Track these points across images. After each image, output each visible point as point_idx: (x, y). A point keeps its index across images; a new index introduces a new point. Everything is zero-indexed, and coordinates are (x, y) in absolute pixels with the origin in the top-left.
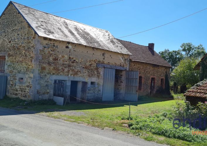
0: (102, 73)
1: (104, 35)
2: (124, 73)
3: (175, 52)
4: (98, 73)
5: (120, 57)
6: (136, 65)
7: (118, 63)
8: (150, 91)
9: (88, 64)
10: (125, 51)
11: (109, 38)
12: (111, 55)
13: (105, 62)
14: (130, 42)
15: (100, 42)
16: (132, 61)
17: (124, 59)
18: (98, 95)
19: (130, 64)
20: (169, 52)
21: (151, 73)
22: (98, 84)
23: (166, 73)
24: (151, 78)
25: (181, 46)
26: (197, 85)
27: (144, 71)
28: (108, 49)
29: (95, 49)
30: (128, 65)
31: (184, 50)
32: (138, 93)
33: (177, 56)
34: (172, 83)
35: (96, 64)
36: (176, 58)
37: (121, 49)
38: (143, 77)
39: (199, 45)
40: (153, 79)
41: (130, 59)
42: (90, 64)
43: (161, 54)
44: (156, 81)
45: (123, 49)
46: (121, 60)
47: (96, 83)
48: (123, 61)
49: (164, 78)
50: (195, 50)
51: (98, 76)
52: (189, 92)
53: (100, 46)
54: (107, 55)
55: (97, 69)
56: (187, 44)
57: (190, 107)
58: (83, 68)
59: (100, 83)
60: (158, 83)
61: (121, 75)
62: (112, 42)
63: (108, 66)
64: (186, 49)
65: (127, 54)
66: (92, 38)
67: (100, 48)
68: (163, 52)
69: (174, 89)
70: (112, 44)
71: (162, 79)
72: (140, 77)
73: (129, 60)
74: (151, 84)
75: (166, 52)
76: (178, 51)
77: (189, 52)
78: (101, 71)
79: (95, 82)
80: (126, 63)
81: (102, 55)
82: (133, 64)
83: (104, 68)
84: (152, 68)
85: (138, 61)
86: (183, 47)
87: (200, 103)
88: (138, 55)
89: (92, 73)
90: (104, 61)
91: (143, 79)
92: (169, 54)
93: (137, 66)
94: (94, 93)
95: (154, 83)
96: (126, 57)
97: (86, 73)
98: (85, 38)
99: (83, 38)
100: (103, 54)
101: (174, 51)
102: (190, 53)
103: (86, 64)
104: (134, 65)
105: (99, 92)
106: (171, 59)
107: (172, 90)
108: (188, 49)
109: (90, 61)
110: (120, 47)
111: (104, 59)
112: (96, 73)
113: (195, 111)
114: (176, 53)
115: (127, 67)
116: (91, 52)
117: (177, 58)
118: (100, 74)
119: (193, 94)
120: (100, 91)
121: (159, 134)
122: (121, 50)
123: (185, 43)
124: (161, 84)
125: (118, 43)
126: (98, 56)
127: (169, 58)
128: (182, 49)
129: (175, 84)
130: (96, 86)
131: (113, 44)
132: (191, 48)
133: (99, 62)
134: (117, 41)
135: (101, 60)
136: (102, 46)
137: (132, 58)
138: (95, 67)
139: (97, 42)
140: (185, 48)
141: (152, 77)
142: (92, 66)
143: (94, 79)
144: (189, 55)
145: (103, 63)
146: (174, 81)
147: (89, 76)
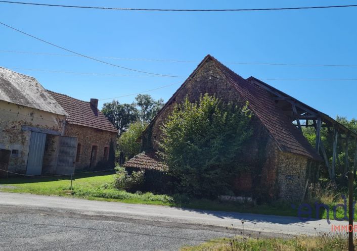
0: (28, 139)
1: (30, 85)
2: (57, 139)
3: (128, 106)
4: (24, 138)
5: (54, 119)
6: (73, 129)
7: (50, 126)
8: (89, 163)
9: (10, 126)
10: (60, 110)
11: (38, 90)
12: (42, 115)
13: (34, 124)
14: (66, 96)
15: (26, 97)
16: (69, 124)
17: (59, 121)
18: (20, 167)
19: (65, 127)
20: (119, 104)
21: (92, 139)
22: (22, 153)
23: (112, 140)
24: (92, 147)
25: (136, 98)
26: (136, 157)
27: (84, 137)
28: (38, 108)
29: (21, 107)
30: (64, 128)
31: (140, 104)
32: (75, 165)
33: (130, 113)
34: (118, 153)
35: (22, 126)
36: (128, 115)
37: (55, 107)
38: (82, 144)
39: (159, 99)
40: (94, 148)
41: (67, 122)
42: (13, 126)
43: (108, 106)
44: (98, 150)
45: (57, 107)
46: (55, 122)
47: (19, 152)
48: (57, 123)
49: (108, 146)
50: (154, 106)
51: (23, 143)
52: (128, 163)
53: (28, 103)
54: (36, 116)
55: (22, 133)
56: (144, 96)
57: (128, 176)
58: (4, 131)
59: (25, 152)
60: (100, 152)
61: (53, 142)
62: (42, 96)
63: (37, 130)
64: (143, 102)
65: (63, 114)
66: (15, 90)
67: (29, 105)
68: (110, 104)
69: (120, 161)
70: (42, 100)
71: (106, 148)
72: (79, 145)
73: (64, 122)
74: (92, 154)
75: (114, 104)
76: (132, 104)
77: (147, 107)
78: (27, 136)
79: (18, 150)
80: (62, 126)
81: (30, 115)
82: (70, 128)
83: (32, 131)
84: (94, 134)
85: (77, 124)
86: (139, 100)
87: (134, 172)
88: (77, 115)
89: (15, 138)
90: (32, 122)
91: (82, 147)
92: (118, 108)
93: (75, 130)
94: (16, 164)
95: (96, 152)
96: (62, 119)
97: (7, 138)
98: (7, 92)
99: (4, 91)
100: (32, 114)
101: (125, 105)
102: (147, 110)
103: (7, 126)
104: (72, 129)
105: (23, 164)
106: (121, 116)
107: (117, 162)
108: (145, 103)
109: (13, 123)
110: (54, 104)
111: (32, 120)
112: (20, 138)
113: (130, 179)
114: (129, 108)
115: (62, 131)
116: (15, 110)
117: (130, 115)
118: (25, 139)
119: (131, 165)
120: (24, 162)
121: (100, 197)
122: (54, 109)
123: (142, 94)
124: (104, 155)
125: (50, 99)
126: (25, 116)
127: (118, 115)
128: (136, 102)
129: (122, 154)
130: (20, 155)
131: (44, 100)
132: (149, 102)
133: (25, 123)
134: (49, 95)
135: (29, 121)
136: (30, 104)
137: (70, 120)
138: (20, 130)
139: (23, 97)
140: (141, 102)
141: (93, 144)
142: (15, 129)
143: (17, 147)
144: (146, 113)
145: (31, 125)
146: (121, 150)
147: (11, 142)
